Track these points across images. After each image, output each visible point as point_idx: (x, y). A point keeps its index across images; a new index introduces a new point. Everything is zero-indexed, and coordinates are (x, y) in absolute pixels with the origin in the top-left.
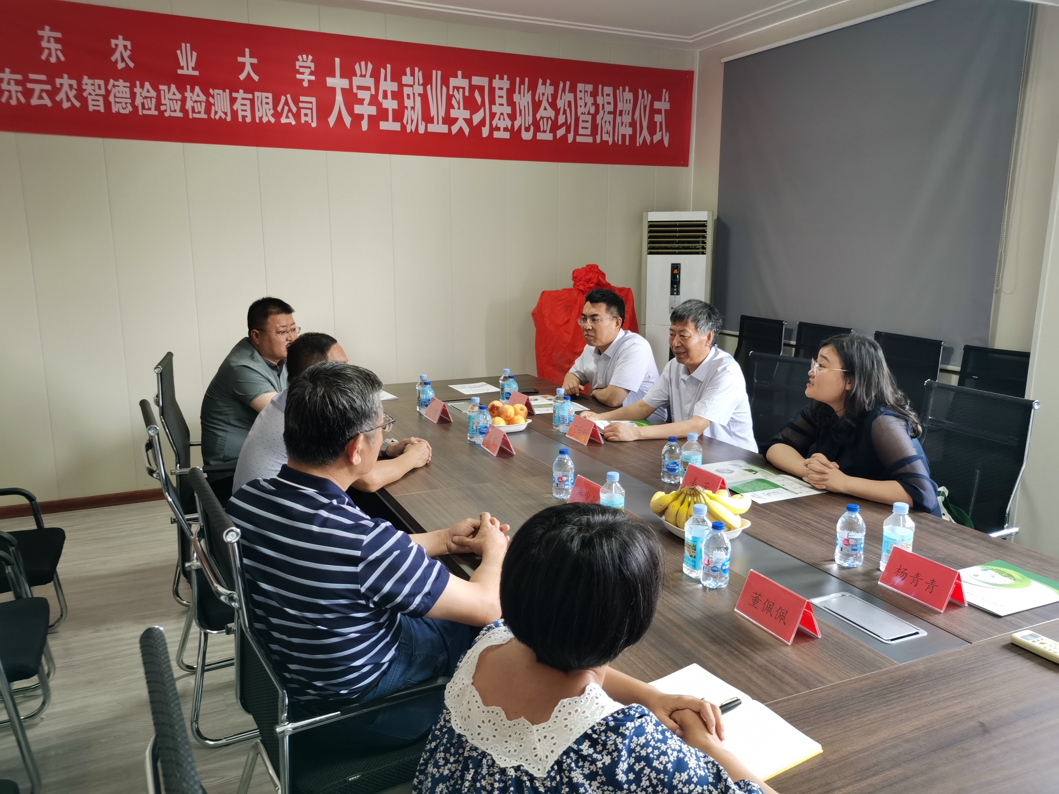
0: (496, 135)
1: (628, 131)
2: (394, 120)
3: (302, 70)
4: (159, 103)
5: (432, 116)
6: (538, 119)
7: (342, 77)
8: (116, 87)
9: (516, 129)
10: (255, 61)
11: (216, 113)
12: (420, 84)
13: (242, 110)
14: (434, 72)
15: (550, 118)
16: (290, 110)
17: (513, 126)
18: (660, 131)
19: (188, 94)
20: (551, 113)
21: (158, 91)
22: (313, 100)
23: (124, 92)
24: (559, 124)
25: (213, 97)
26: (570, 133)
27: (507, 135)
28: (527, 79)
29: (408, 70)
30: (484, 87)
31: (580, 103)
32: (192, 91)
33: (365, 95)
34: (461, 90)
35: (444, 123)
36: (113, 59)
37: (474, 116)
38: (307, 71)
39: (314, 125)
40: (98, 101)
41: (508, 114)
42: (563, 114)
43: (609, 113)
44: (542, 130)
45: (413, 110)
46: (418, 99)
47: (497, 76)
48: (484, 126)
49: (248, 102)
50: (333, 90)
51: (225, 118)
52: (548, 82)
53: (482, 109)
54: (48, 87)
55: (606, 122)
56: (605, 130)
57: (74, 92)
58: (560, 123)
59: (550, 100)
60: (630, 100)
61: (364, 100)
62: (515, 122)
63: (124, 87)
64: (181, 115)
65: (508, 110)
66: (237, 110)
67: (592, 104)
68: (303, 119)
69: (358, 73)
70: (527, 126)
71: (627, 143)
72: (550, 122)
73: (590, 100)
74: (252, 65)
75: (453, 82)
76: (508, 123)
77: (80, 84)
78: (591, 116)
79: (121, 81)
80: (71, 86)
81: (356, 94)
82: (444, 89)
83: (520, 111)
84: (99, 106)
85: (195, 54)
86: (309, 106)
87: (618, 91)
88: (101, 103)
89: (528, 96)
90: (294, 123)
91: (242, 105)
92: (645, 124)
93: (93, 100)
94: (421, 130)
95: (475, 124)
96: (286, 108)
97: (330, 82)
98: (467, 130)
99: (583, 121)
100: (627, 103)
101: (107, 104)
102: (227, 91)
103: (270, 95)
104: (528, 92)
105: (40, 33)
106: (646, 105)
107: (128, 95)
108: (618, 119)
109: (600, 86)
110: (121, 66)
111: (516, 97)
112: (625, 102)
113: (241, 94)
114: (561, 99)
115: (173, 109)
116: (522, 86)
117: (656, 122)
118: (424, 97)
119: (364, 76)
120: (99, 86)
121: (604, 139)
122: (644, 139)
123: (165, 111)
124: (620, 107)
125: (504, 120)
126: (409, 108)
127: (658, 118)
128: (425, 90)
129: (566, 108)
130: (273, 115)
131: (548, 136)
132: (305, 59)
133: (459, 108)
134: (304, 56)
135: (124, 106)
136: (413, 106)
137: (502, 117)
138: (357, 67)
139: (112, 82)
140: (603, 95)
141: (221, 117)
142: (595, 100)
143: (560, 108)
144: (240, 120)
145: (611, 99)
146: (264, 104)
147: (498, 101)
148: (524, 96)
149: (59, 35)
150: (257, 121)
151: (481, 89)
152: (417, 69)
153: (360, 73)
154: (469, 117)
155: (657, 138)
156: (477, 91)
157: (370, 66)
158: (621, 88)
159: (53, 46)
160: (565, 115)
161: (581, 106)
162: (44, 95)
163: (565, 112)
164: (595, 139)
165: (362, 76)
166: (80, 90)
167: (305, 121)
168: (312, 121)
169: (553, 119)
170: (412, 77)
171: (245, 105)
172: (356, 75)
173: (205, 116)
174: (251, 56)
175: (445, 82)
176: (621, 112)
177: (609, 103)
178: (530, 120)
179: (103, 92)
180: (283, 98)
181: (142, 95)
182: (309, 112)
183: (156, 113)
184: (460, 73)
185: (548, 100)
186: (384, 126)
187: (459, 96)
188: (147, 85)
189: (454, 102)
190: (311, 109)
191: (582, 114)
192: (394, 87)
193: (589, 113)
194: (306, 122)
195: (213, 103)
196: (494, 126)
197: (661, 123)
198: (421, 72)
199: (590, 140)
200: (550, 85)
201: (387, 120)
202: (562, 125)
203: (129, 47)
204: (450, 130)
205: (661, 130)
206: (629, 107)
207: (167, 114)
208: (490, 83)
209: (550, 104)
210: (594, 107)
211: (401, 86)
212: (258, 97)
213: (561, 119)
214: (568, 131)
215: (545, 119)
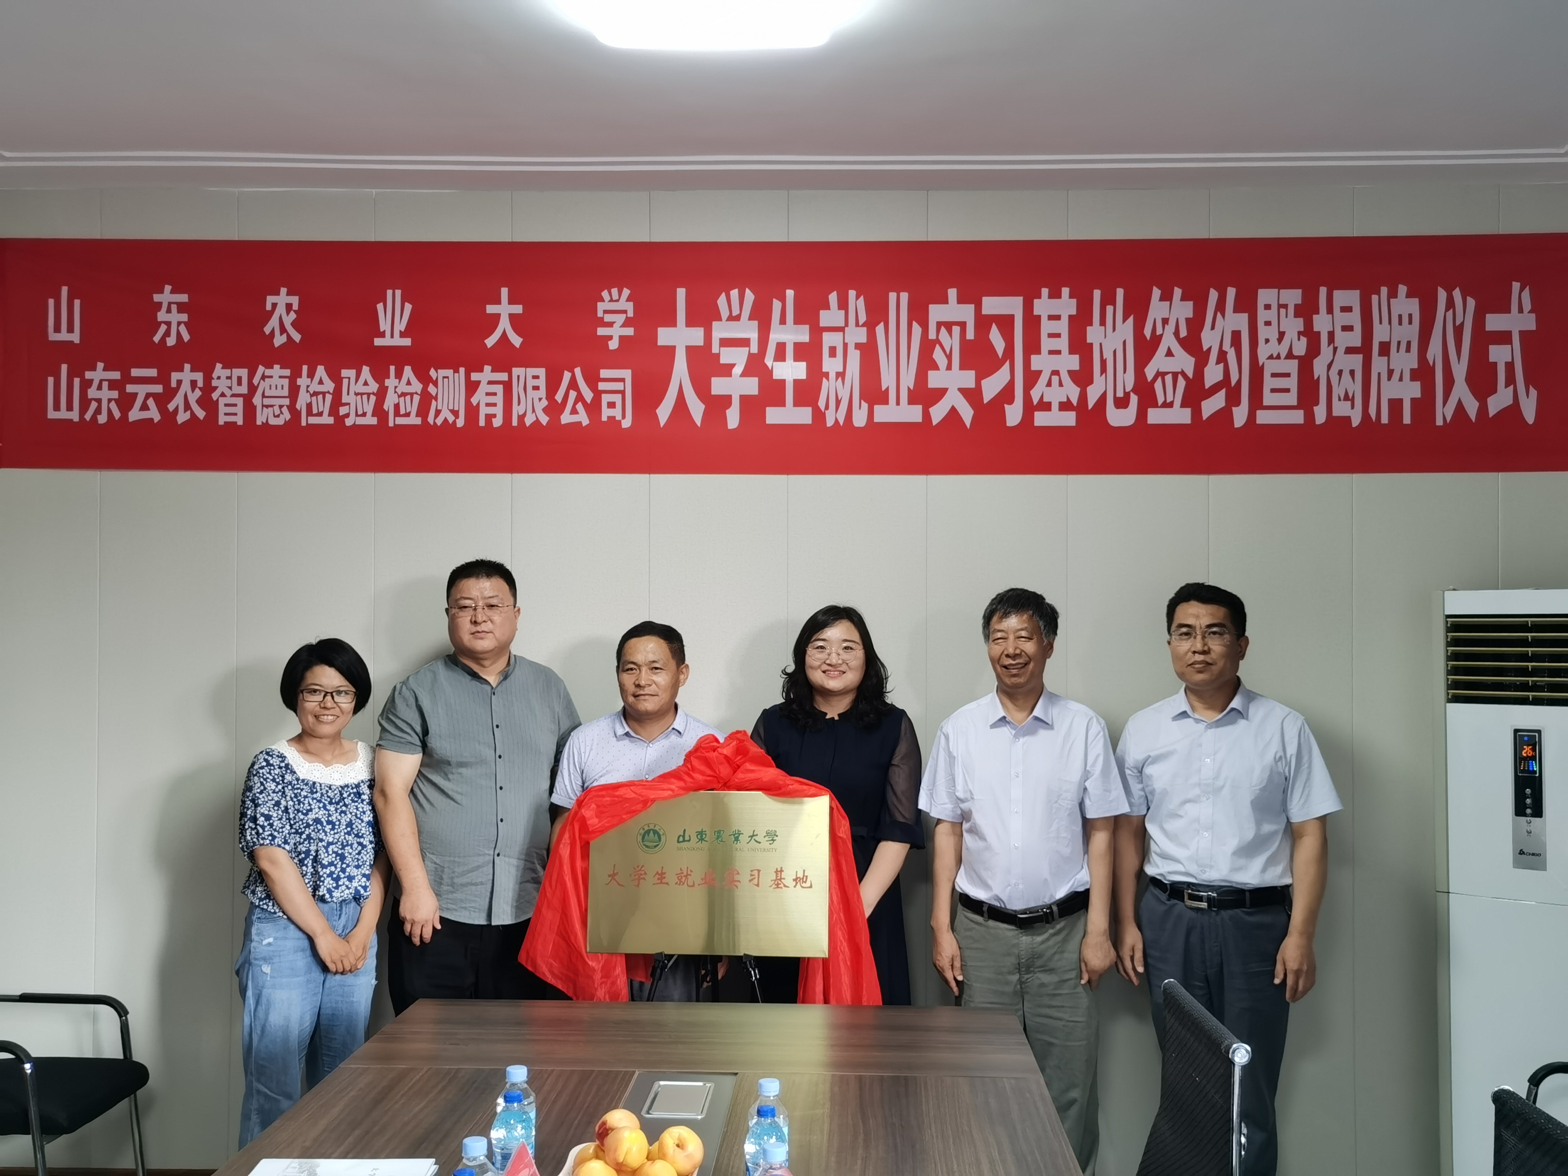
0: (1041, 419)
1: (1411, 390)
2: (797, 404)
3: (608, 318)
4: (337, 402)
5: (884, 388)
6: (1150, 378)
7: (690, 323)
8: (266, 379)
9: (1091, 404)
10: (518, 309)
11: (438, 412)
12: (861, 323)
13: (488, 405)
14: (893, 296)
15: (1183, 373)
16: (580, 398)
17: (1083, 397)
18: (1507, 386)
19: (391, 382)
20: (1185, 362)
21: (337, 380)
22: (627, 374)
23: (279, 387)
24: (1207, 386)
25: (436, 384)
26: (1238, 404)
27: (1069, 419)
28: (1120, 293)
29: (833, 298)
30: (1011, 318)
31: (1263, 332)
32: (399, 375)
33: (737, 358)
34: (956, 330)
35: (912, 401)
36: (267, 330)
37: (984, 383)
38: (620, 319)
39: (627, 423)
40: (235, 405)
41: (1071, 373)
42: (1218, 363)
43: (1350, 351)
44: (1160, 402)
45: (840, 379)
46: (854, 357)
47: (1045, 292)
48: (1011, 401)
49: (499, 389)
50: (670, 351)
51: (454, 422)
52: (1178, 292)
53: (1007, 365)
54: (158, 389)
55: (1340, 373)
56: (1338, 391)
57: (198, 393)
58: (1208, 384)
59: (1183, 333)
60: (1410, 316)
61: (733, 365)
62: (1089, 389)
63: (281, 377)
64: (374, 421)
65: (1074, 362)
66: (478, 404)
67: (1300, 333)
68: (606, 413)
69: (725, 313)
70: (1120, 394)
71: (1407, 419)
72: (1182, 383)
73: (1293, 325)
74: (512, 317)
75: (936, 313)
76: (1072, 392)
77: (208, 378)
78: (1297, 361)
79: (277, 367)
80: (194, 384)
81: (718, 356)
82: (917, 329)
83: (1103, 363)
84: (236, 414)
85: (408, 307)
86: (619, 386)
87: (1375, 298)
88: (239, 409)
89: (1126, 329)
90: (585, 421)
91: (488, 394)
92: (1460, 370)
93: (226, 405)
94: (860, 419)
95: (986, 400)
96: (573, 395)
97: (665, 336)
98: (967, 414)
99: (1274, 375)
100: (1400, 323)
101: (250, 410)
102: (462, 370)
103: (541, 372)
104: (1124, 320)
105: (157, 298)
106: (1462, 324)
107: (286, 392)
108: (1379, 364)
109: (1323, 291)
110: (279, 340)
111: (1094, 334)
112: (1395, 320)
113: (486, 375)
114: (1213, 328)
115: (360, 412)
116: (1109, 309)
117: (1495, 364)
118: (869, 351)
119: (738, 318)
120: (240, 379)
121: (1336, 413)
122: (1460, 408)
123: (347, 415)
124: (1380, 333)
125: (1061, 385)
126: (832, 376)
127: (1499, 354)
128: (872, 335)
129: (1227, 347)
130: (545, 410)
131: (1181, 416)
132: (615, 296)
133: (949, 367)
134: (615, 291)
135: (277, 412)
136: (841, 370)
137: (1055, 379)
138: (722, 301)
139: (261, 369)
140: (1330, 310)
141: (446, 420)
142: (1309, 324)
143: (1210, 348)
144: (482, 423)
145: (1355, 318)
146: (529, 388)
147: (1046, 344)
148: (1114, 330)
149: (184, 298)
150: (515, 423)
151: (1005, 323)
152: (852, 294)
153: (728, 314)
154: (972, 385)
155: (1498, 402)
156: (994, 328)
157: (749, 296)
158: (1384, 290)
159: (176, 317)
160: (1222, 365)
161: (1267, 341)
162: (151, 402)
163: (1222, 357)
164: (1310, 416)
165: (731, 318)
166: (208, 389)
167: (608, 417)
168: (624, 417)
169: (1190, 375)
170: (843, 312)
171: (495, 394)
172: (719, 319)
173: (418, 421)
174: (511, 302)
175: (919, 314)
176: (1385, 349)
177: (1347, 328)
178: (1129, 380)
179: (244, 389)
180: (567, 376)
181: (309, 389)
182: (617, 398)
183: (330, 420)
184: (952, 293)
185: (1177, 333)
186: (774, 416)
187: (951, 341)
188: (321, 371)
189: (938, 356)
190: (623, 393)
191: (1271, 357)
192: (803, 335)
193: (1290, 356)
194: (612, 419)
195: (434, 395)
196: (1035, 402)
197: (1510, 366)
198: (862, 299)
199: (1297, 417)
200: (1183, 299)
201: (782, 403)
202: (1215, 389)
203: (295, 307)
204: (926, 415)
205: (1510, 380)
206: (1412, 332)
207: (349, 422)
208: (1028, 307)
209: (1183, 343)
210: (1304, 340)
211: (817, 331)
212: (518, 377)
213: (1213, 374)
214: (1233, 398)
215: (1169, 379)
